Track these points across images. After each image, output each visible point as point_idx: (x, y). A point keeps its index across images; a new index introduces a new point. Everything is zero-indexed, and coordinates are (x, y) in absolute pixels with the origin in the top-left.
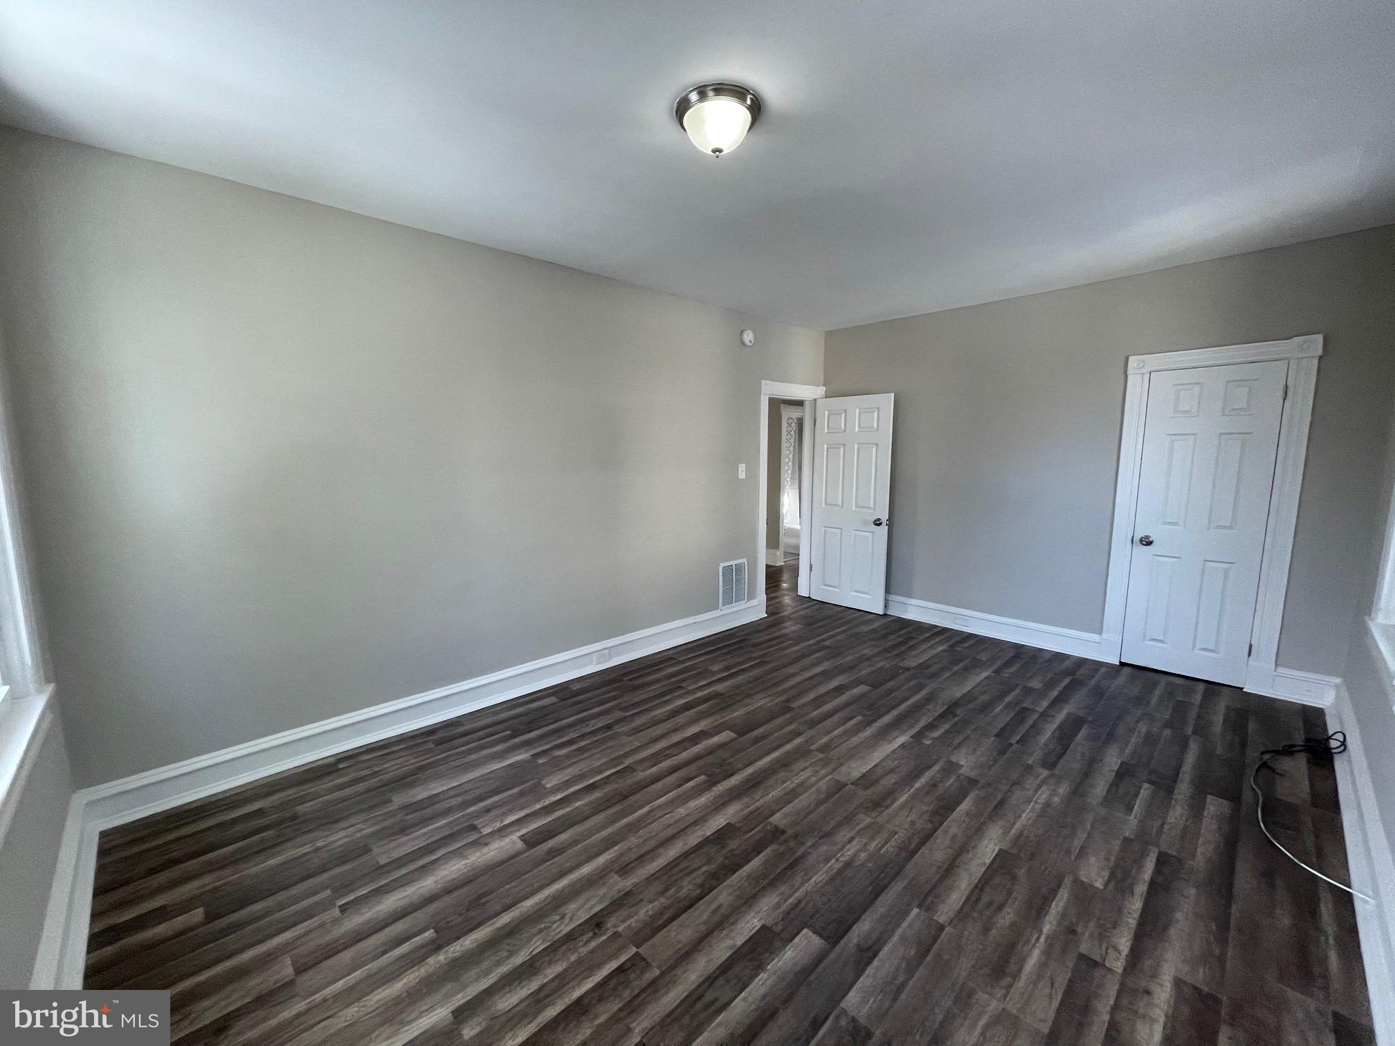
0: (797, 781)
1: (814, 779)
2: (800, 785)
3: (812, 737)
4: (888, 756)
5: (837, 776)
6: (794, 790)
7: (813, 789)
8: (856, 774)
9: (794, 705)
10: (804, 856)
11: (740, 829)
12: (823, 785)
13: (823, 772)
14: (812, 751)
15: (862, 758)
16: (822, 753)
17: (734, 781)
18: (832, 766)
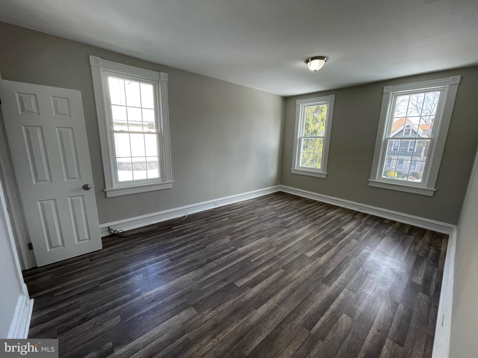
0: (280, 238)
1: (276, 238)
2: (280, 237)
3: (274, 252)
4: (250, 243)
5: (269, 238)
6: (283, 236)
7: (277, 236)
8: (263, 239)
9: (282, 271)
10: (280, 224)
11: (295, 229)
12: (274, 236)
13: (273, 240)
14: (276, 247)
15: (259, 243)
16: (272, 246)
17: (300, 239)
18: (270, 241)
